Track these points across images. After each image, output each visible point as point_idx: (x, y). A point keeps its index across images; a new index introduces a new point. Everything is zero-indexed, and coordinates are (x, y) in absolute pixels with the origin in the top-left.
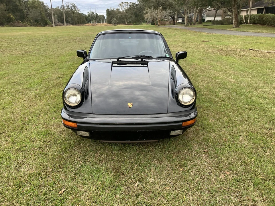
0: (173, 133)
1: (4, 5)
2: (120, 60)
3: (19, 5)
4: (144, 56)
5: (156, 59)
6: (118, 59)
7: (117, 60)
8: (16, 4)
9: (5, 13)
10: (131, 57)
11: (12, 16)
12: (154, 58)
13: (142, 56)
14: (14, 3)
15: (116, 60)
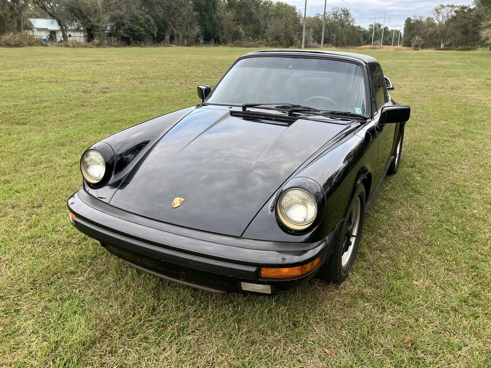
0: (247, 287)
1: (232, 13)
2: (248, 109)
3: (255, 12)
4: (299, 106)
5: (325, 115)
6: (244, 107)
7: (242, 110)
8: (251, 11)
9: (232, 23)
10: (273, 106)
11: (241, 30)
12: (321, 113)
13: (295, 106)
14: (249, 8)
15: (240, 109)
